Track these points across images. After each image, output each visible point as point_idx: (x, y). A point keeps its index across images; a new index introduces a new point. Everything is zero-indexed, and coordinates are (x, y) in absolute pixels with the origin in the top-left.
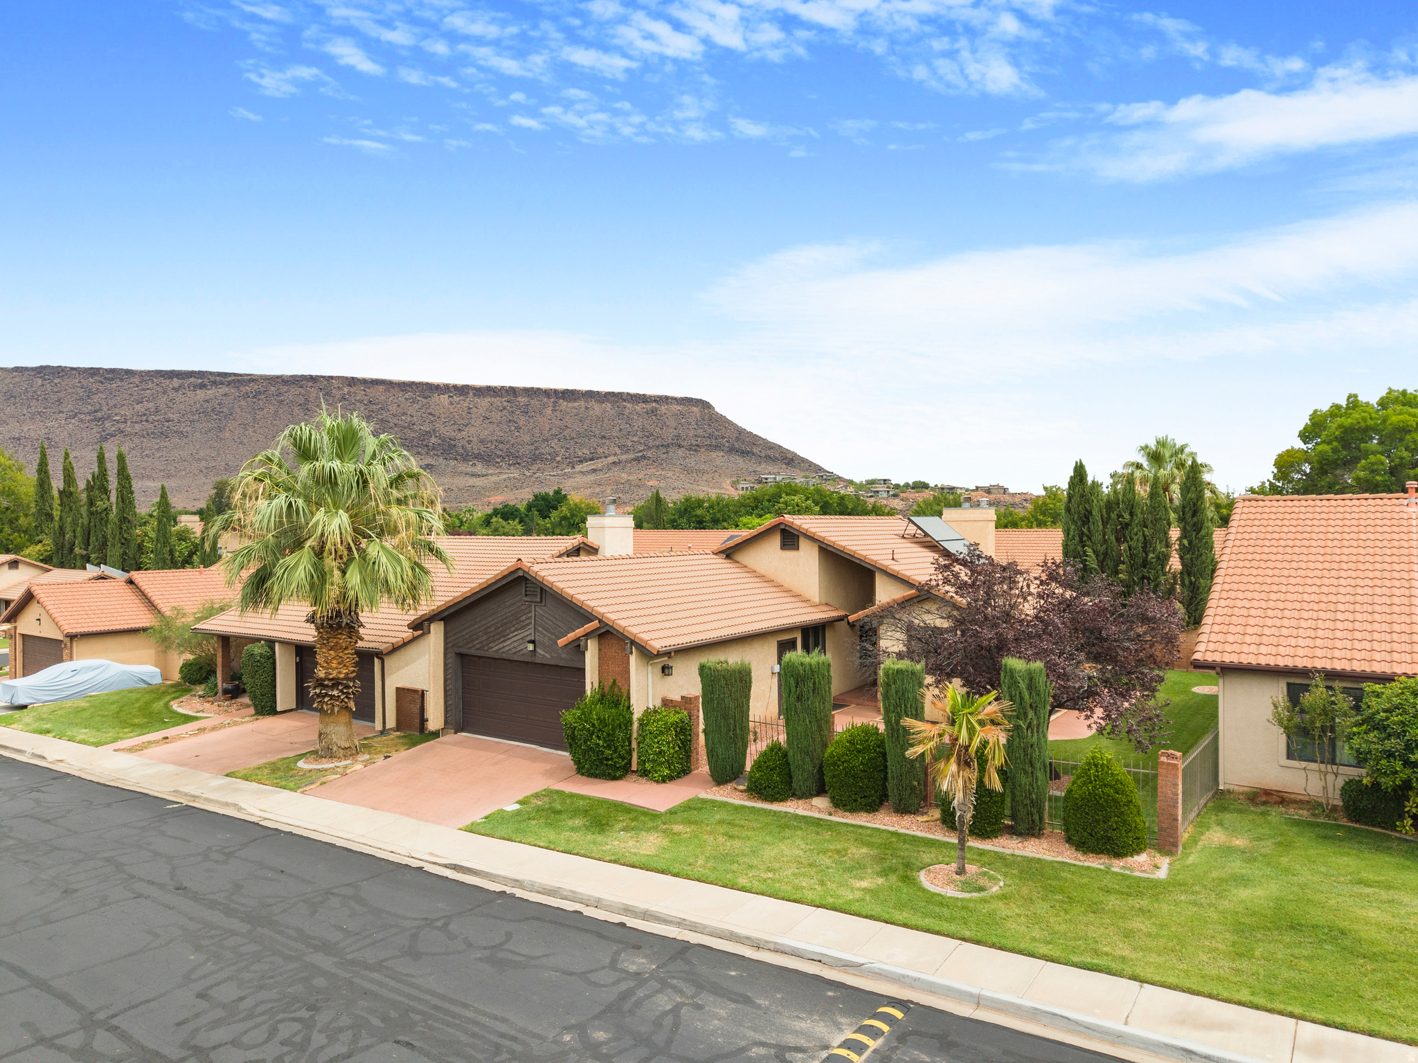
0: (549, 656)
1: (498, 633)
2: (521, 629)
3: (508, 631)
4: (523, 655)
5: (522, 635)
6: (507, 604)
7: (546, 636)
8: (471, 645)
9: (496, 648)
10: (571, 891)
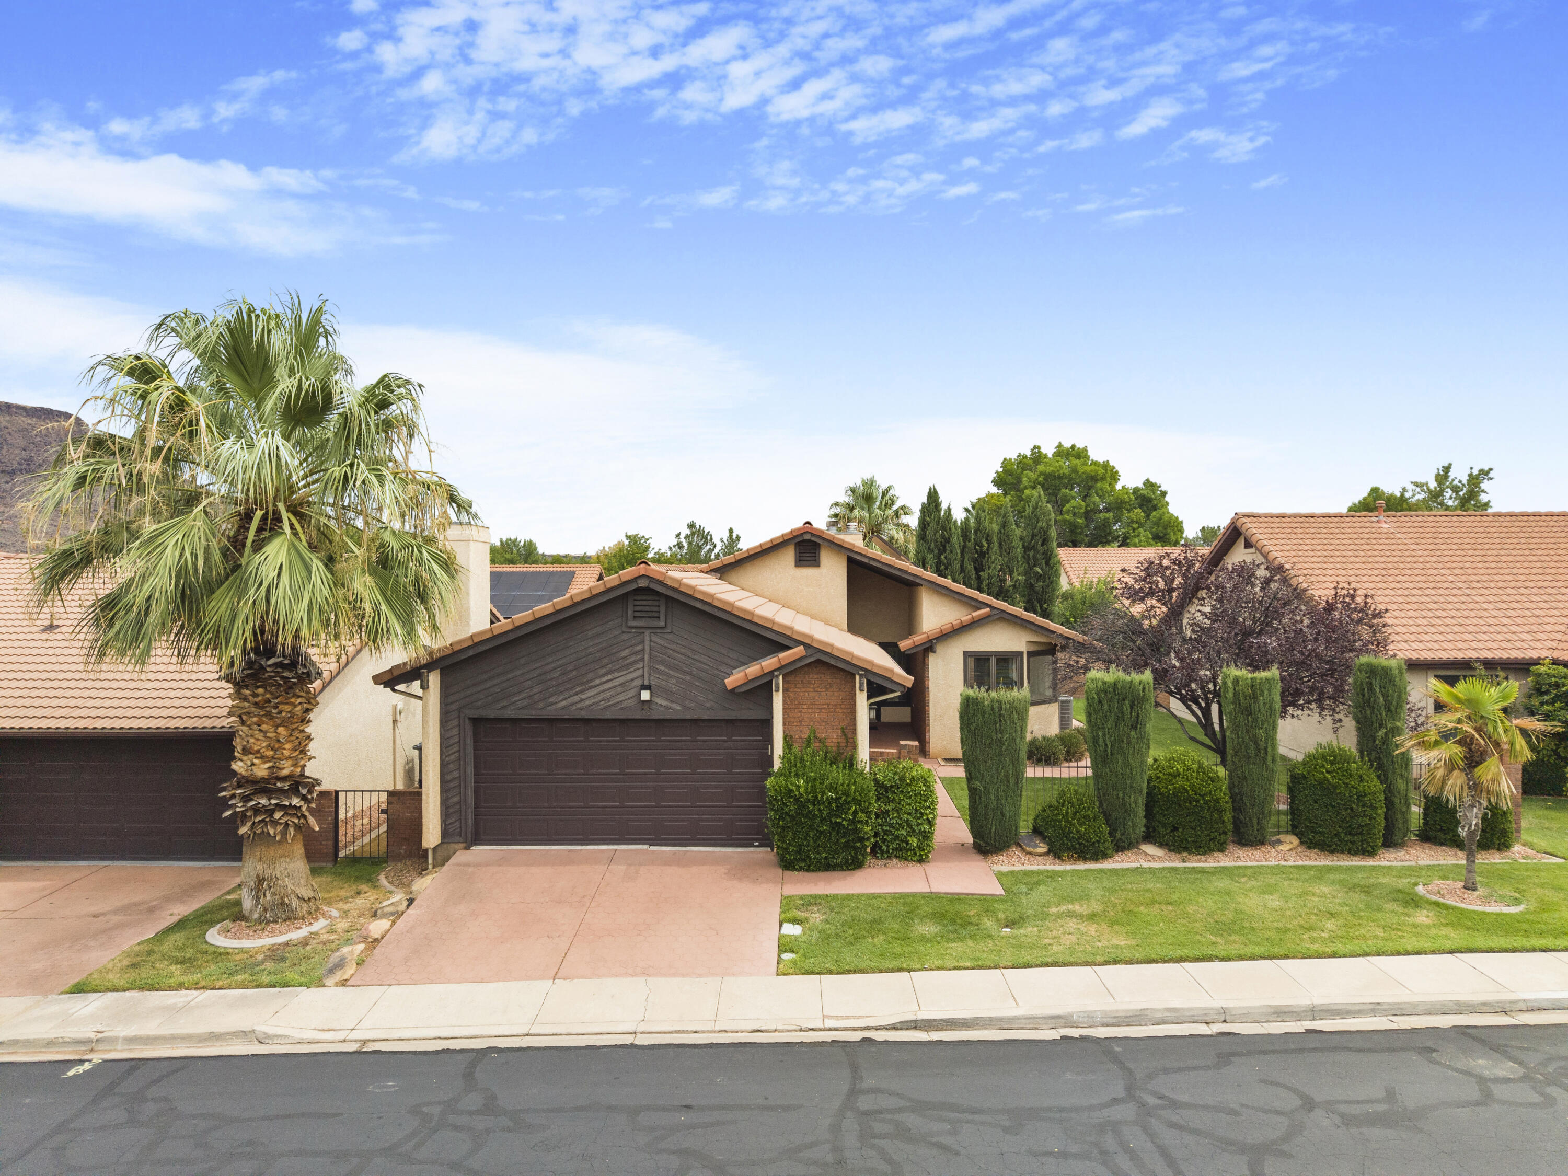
0: (679, 708)
1: (569, 680)
2: (619, 670)
3: (590, 676)
4: (622, 709)
5: (622, 680)
6: (590, 633)
7: (671, 677)
8: (505, 703)
9: (564, 703)
10: (1167, 1010)
